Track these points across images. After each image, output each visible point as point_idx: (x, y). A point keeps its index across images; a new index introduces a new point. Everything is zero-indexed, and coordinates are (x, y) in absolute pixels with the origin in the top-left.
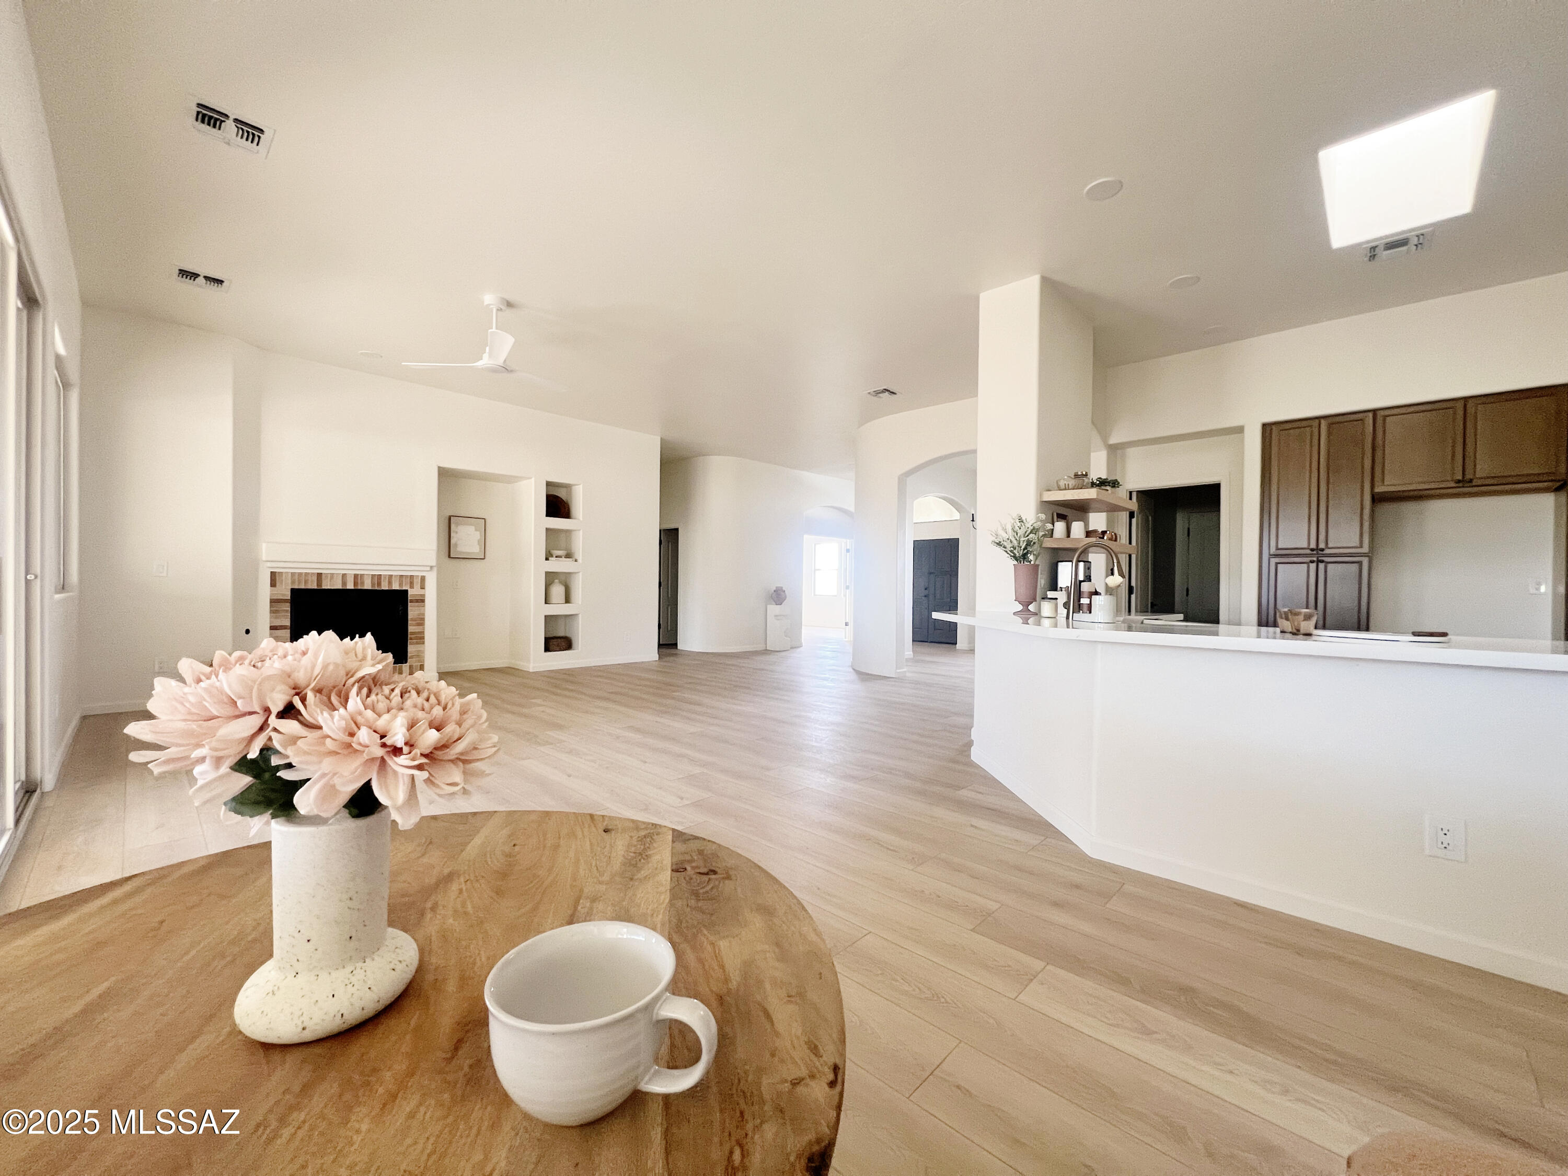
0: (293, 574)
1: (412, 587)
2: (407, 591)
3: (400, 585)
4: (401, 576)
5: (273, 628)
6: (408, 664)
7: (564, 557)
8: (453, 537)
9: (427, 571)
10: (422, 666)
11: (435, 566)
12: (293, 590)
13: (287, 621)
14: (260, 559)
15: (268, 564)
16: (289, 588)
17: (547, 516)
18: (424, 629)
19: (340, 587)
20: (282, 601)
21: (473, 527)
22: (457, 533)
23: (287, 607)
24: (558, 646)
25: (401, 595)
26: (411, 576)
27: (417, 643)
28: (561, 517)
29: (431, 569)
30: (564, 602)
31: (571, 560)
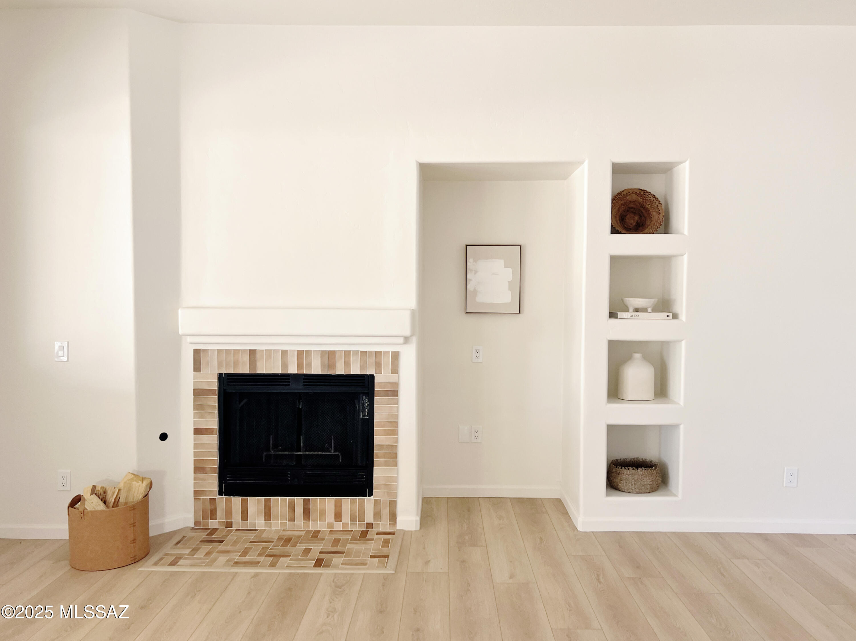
0: (219, 351)
1: (379, 370)
2: (372, 377)
3: (362, 367)
4: (363, 353)
5: (198, 431)
6: (372, 497)
7: (649, 310)
8: (471, 280)
9: (400, 344)
10: (393, 504)
11: (412, 336)
12: (220, 376)
13: (213, 423)
14: (181, 332)
15: (189, 339)
16: (216, 372)
17: (611, 233)
18: (397, 441)
19: (278, 371)
20: (207, 392)
21: (502, 262)
22: (476, 272)
23: (213, 401)
24: (635, 484)
25: (364, 383)
26: (377, 352)
27: (387, 464)
28: (646, 231)
29: (407, 340)
30: (652, 397)
31: (663, 315)
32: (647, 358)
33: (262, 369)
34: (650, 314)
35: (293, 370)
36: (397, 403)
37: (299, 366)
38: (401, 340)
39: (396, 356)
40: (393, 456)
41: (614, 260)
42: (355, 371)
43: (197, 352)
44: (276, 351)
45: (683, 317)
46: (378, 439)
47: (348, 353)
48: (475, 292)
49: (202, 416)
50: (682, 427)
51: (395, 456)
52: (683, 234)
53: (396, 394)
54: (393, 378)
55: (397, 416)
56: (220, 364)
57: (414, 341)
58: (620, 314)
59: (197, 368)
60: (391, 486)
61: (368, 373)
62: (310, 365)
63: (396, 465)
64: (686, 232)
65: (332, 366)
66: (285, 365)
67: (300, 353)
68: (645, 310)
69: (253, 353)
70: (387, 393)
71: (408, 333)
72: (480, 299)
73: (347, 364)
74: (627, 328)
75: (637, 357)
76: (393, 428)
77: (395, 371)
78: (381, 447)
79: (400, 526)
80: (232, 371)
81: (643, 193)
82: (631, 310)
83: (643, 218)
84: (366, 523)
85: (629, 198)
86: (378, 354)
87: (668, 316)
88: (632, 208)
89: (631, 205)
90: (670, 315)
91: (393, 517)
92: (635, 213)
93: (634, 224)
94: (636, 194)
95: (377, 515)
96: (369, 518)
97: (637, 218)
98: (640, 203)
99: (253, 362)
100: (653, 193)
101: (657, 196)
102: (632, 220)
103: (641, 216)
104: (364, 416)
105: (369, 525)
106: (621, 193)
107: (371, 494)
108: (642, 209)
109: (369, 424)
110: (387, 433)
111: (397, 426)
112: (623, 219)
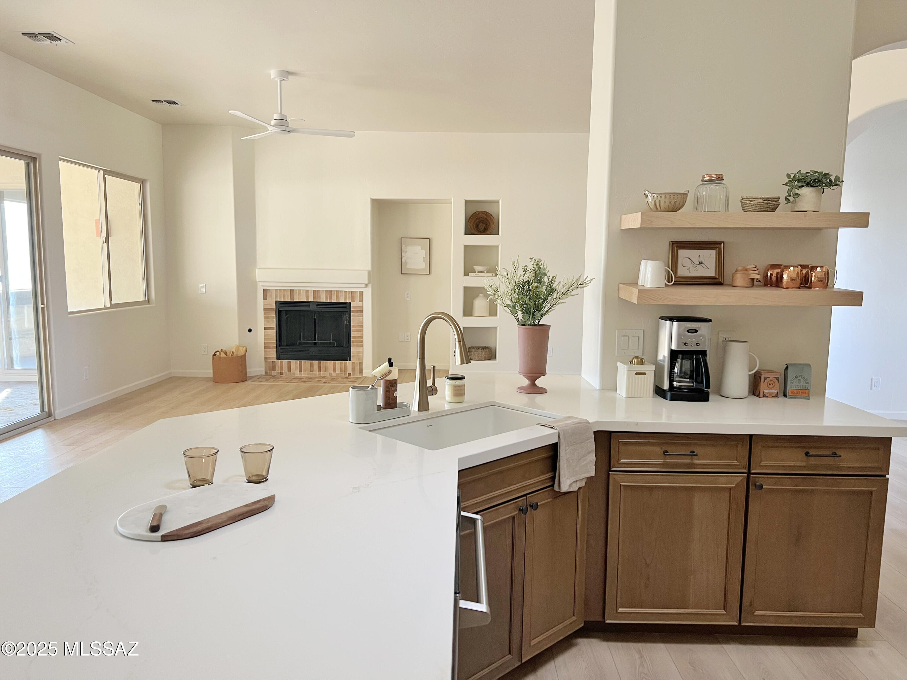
0: (276, 290)
1: (353, 300)
2: (350, 303)
3: (345, 299)
4: (345, 292)
5: (265, 328)
6: (351, 361)
7: (485, 272)
8: (403, 256)
9: (363, 288)
10: (361, 364)
11: (368, 283)
12: (276, 302)
13: (273, 324)
14: (257, 280)
15: (261, 284)
16: (275, 300)
17: (465, 234)
18: (363, 334)
19: (304, 300)
20: (271, 310)
21: (420, 247)
22: (406, 252)
23: (273, 314)
24: (477, 356)
25: (346, 306)
27: (358, 346)
28: (488, 232)
29: (366, 285)
30: (488, 315)
31: (491, 274)
32: (485, 296)
33: (296, 299)
34: (485, 274)
35: (311, 299)
36: (363, 316)
37: (314, 298)
38: (364, 286)
39: (361, 293)
40: (361, 342)
41: (467, 248)
42: (342, 300)
43: (265, 290)
44: (303, 290)
46: (353, 334)
47: (338, 292)
48: (406, 263)
49: (268, 322)
50: (498, 328)
51: (362, 342)
52: (501, 235)
53: (362, 312)
54: (360, 304)
55: (362, 323)
56: (276, 297)
57: (370, 285)
58: (470, 274)
59: (265, 298)
60: (360, 356)
61: (348, 302)
62: (319, 297)
63: (362, 346)
65: (330, 298)
66: (307, 297)
67: (314, 291)
68: (483, 272)
69: (292, 291)
70: (357, 312)
71: (367, 282)
73: (338, 297)
74: (473, 281)
75: (481, 295)
76: (361, 328)
77: (361, 301)
78: (355, 337)
79: (364, 374)
80: (282, 300)
81: (486, 213)
82: (477, 272)
83: (487, 226)
84: (348, 373)
85: (480, 215)
86: (353, 292)
87: (493, 275)
88: (482, 220)
89: (481, 219)
90: (494, 274)
91: (361, 371)
92: (483, 223)
93: (483, 228)
94: (483, 213)
95: (353, 369)
96: (350, 371)
97: (484, 225)
98: (486, 218)
99: (292, 296)
100: (489, 213)
101: (492, 214)
102: (482, 227)
103: (486, 225)
104: (347, 323)
105: (349, 374)
106: (475, 213)
107: (350, 360)
108: (486, 221)
109: (349, 327)
110: (358, 331)
111: (362, 327)
112: (477, 226)
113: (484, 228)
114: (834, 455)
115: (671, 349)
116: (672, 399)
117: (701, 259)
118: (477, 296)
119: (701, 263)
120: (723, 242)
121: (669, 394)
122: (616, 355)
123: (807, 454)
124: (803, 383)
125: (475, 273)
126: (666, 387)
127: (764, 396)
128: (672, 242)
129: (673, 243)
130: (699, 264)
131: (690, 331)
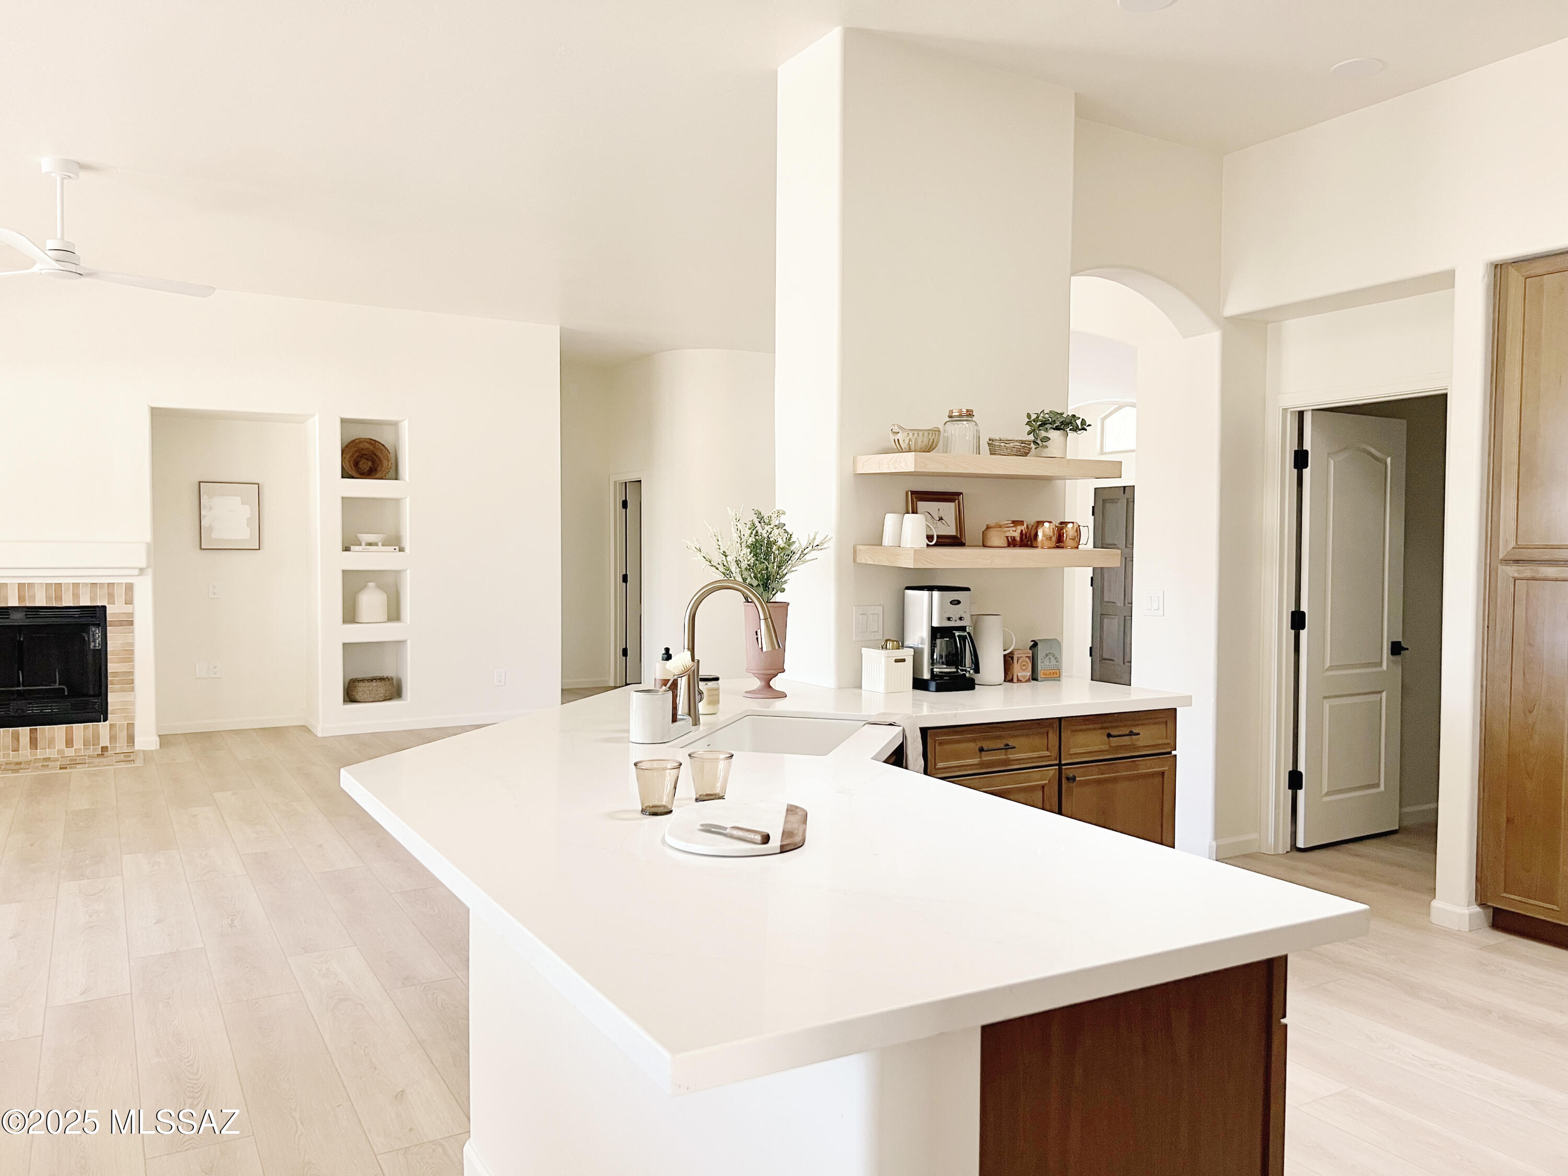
1: (112, 601)
2: (104, 607)
3: (92, 599)
4: (94, 585)
6: (107, 722)
7: (380, 544)
8: (205, 516)
9: (135, 576)
10: (131, 726)
11: (147, 567)
17: (342, 477)
18: (133, 667)
21: (238, 499)
22: (211, 508)
24: (370, 694)
25: (95, 613)
26: (109, 584)
27: (122, 690)
28: (377, 476)
29: (142, 571)
30: (386, 620)
31: (392, 548)
32: (380, 587)
34: (380, 548)
35: (13, 602)
36: (133, 632)
37: (21, 598)
38: (136, 572)
39: (129, 588)
40: (129, 682)
41: (346, 501)
42: (85, 602)
45: (407, 550)
46: (113, 667)
47: (76, 585)
48: (211, 528)
50: (409, 642)
51: (132, 682)
52: (405, 480)
53: (131, 623)
54: (128, 609)
55: (132, 644)
57: (150, 571)
58: (353, 548)
60: (128, 710)
61: (99, 604)
62: (33, 597)
63: (132, 690)
64: (407, 480)
65: (58, 598)
67: (21, 586)
68: (376, 544)
70: (121, 623)
71: (143, 565)
72: (215, 535)
73: (76, 596)
74: (359, 560)
75: (371, 584)
76: (128, 655)
77: (129, 601)
78: (116, 674)
79: (138, 746)
81: (373, 442)
82: (363, 544)
83: (377, 464)
84: (102, 747)
85: (361, 446)
86: (111, 585)
87: (395, 549)
88: (365, 455)
89: (364, 452)
90: (397, 548)
91: (131, 739)
92: (367, 460)
93: (367, 469)
94: (367, 442)
95: (113, 738)
96: (105, 741)
97: (370, 464)
98: (372, 451)
100: (382, 443)
101: (386, 446)
102: (365, 465)
103: (373, 462)
104: (96, 647)
105: (104, 749)
106: (353, 441)
107: (105, 719)
108: (374, 456)
109: (101, 656)
110: (122, 661)
111: (133, 654)
112: (356, 464)
113: (370, 467)
114: (1131, 734)
115: (932, 628)
116: (939, 689)
117: (942, 514)
118: (364, 587)
119: (941, 519)
120: (962, 493)
121: (933, 685)
122: (854, 640)
123: (1109, 736)
124: (1053, 662)
125: (361, 545)
126: (926, 676)
127: (1019, 681)
128: (911, 491)
129: (913, 493)
130: (939, 520)
131: (953, 603)
